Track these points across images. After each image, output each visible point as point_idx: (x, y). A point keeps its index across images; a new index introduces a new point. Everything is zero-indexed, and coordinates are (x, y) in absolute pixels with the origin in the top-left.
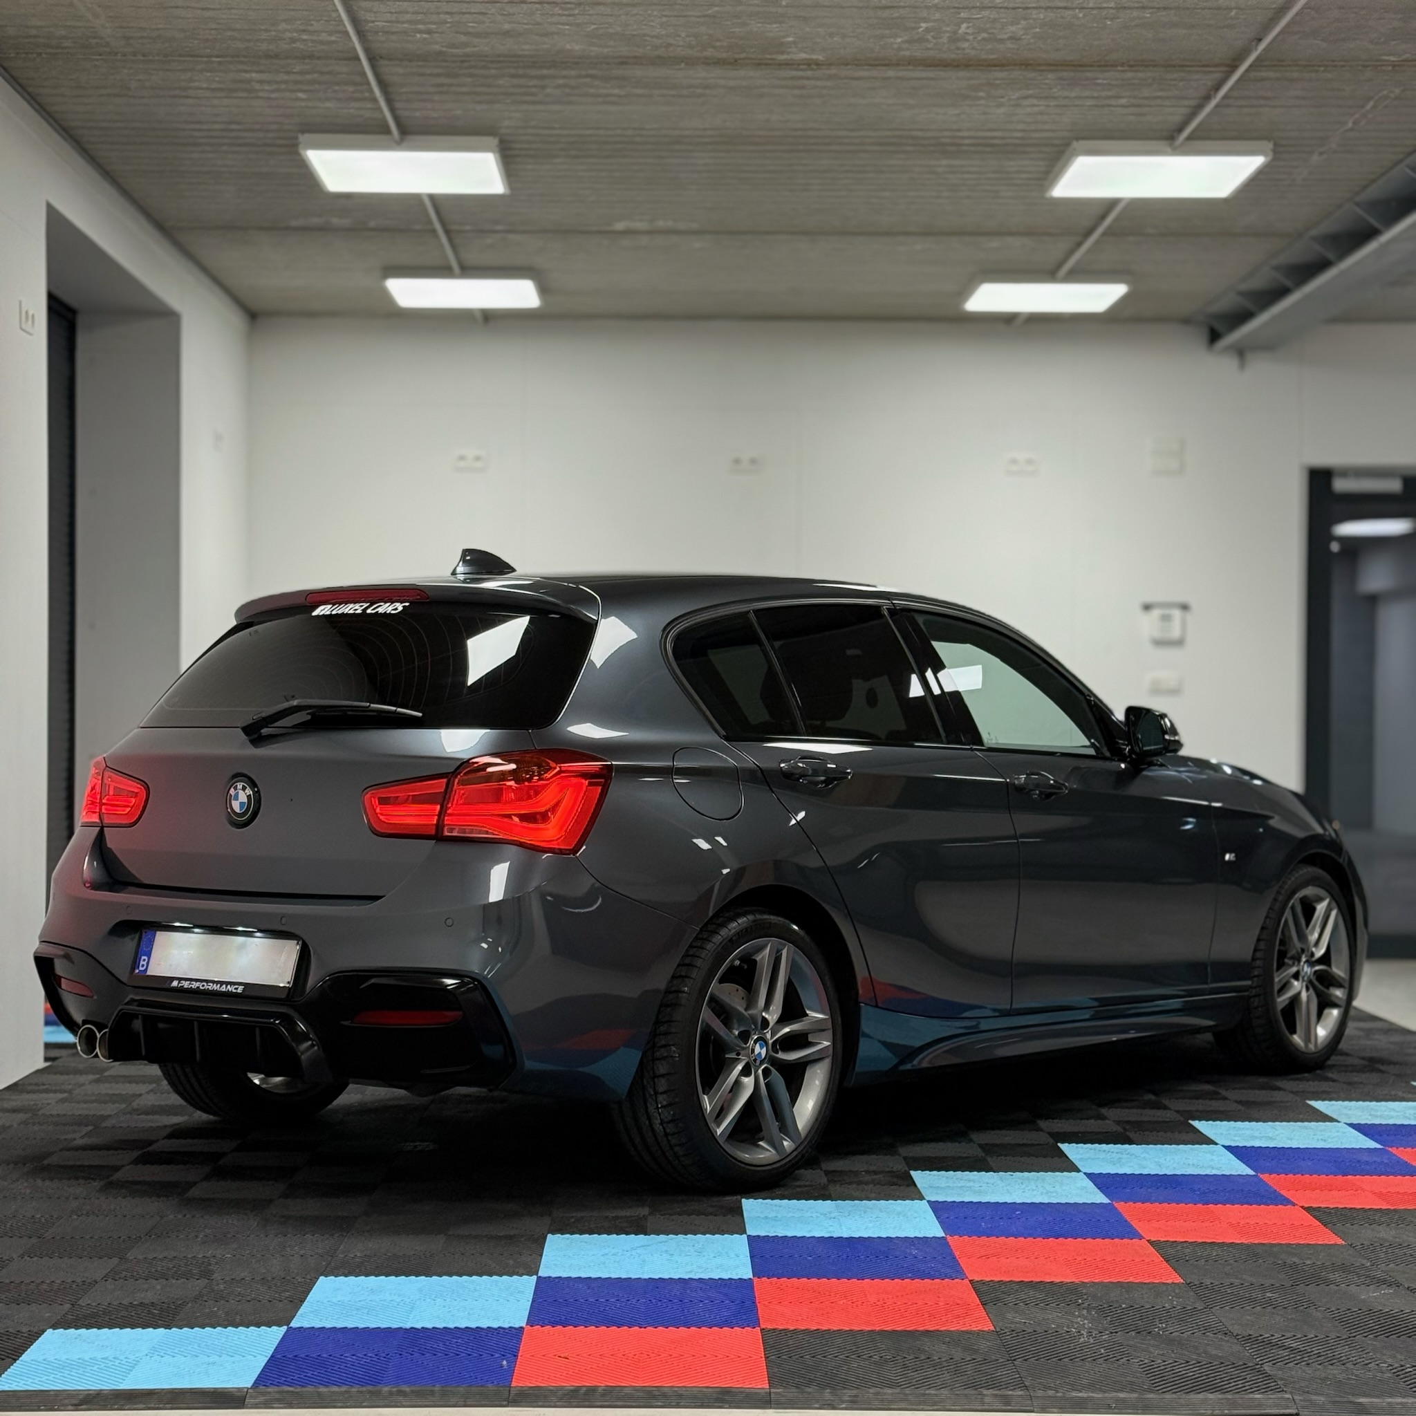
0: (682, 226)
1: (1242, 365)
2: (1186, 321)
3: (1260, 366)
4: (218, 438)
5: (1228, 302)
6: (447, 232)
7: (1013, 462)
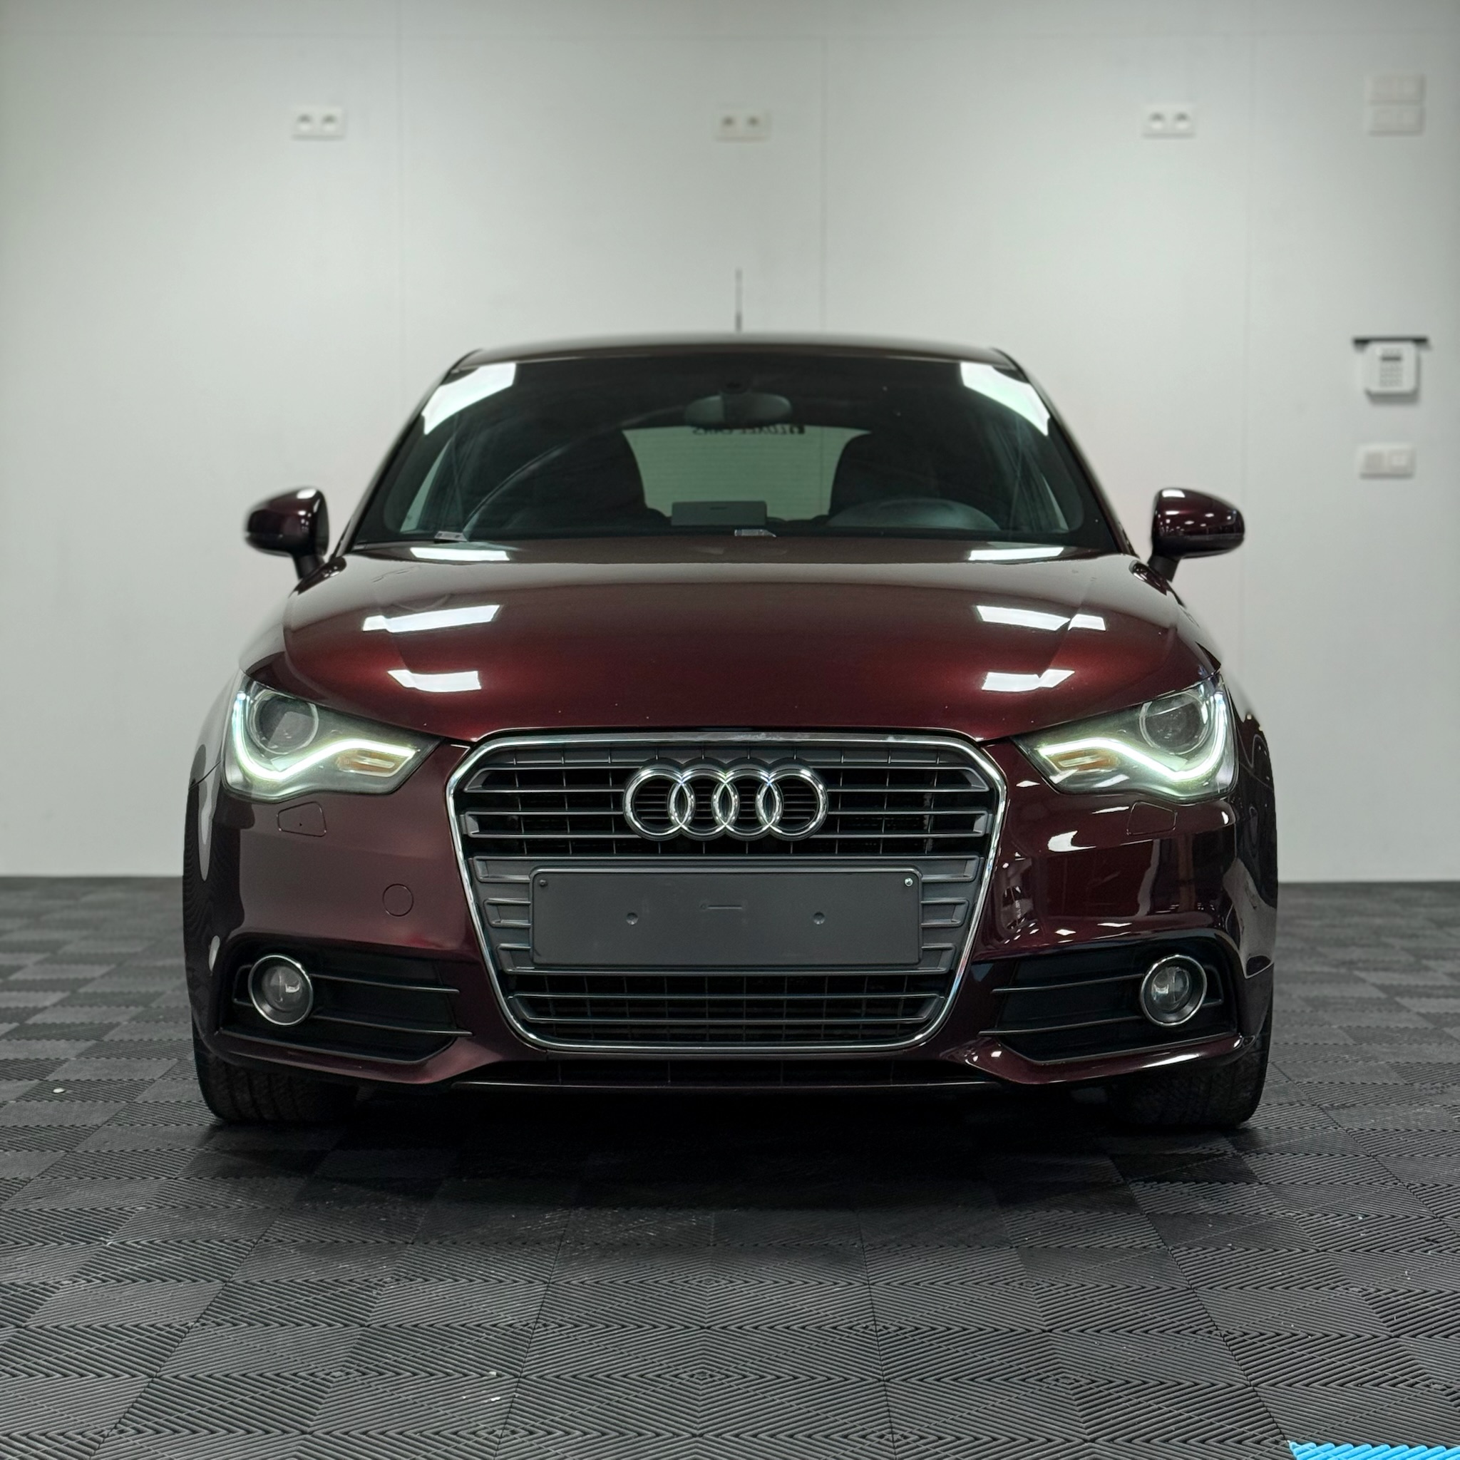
7: (1157, 117)
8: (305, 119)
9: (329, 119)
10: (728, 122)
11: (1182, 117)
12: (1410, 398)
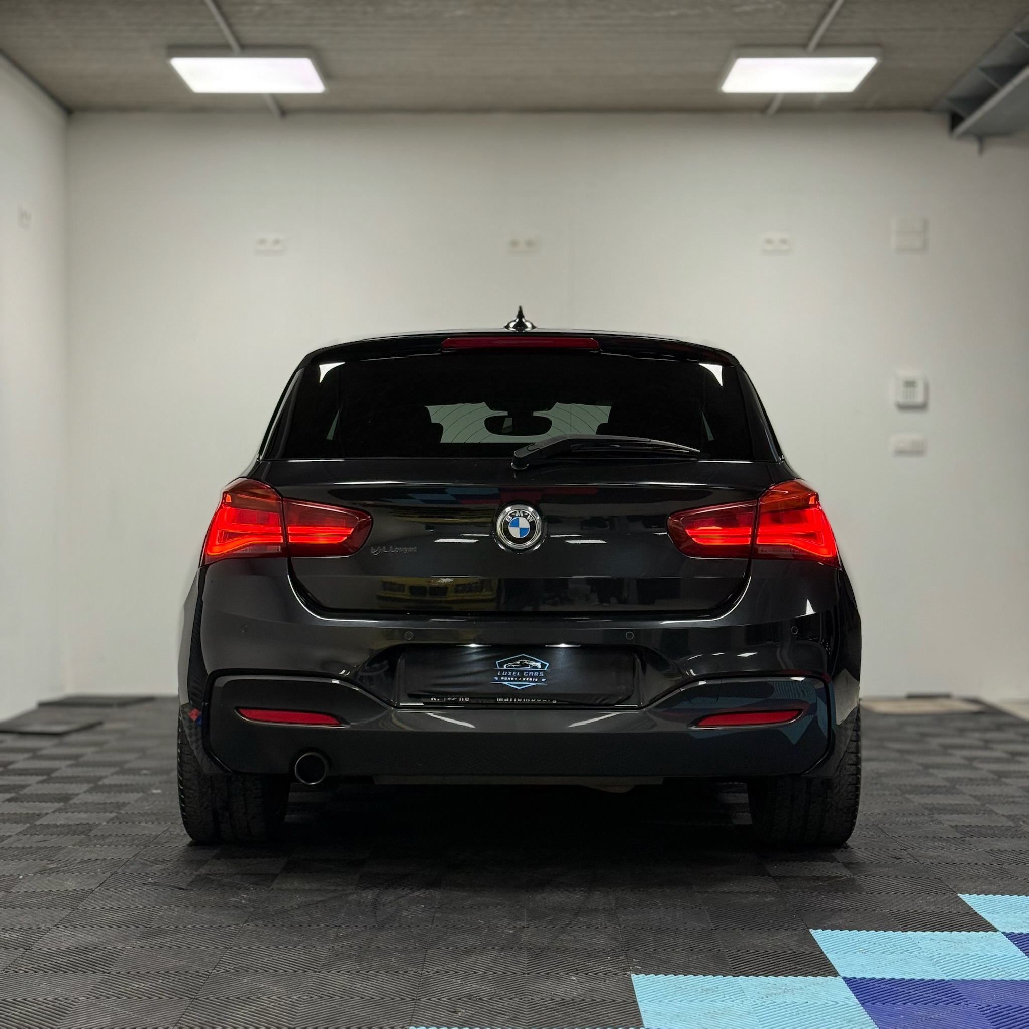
1: (981, 150)
2: (928, 109)
3: (998, 152)
7: (769, 241)
8: (262, 242)
9: (277, 242)
10: (514, 243)
11: (784, 241)
12: (922, 407)
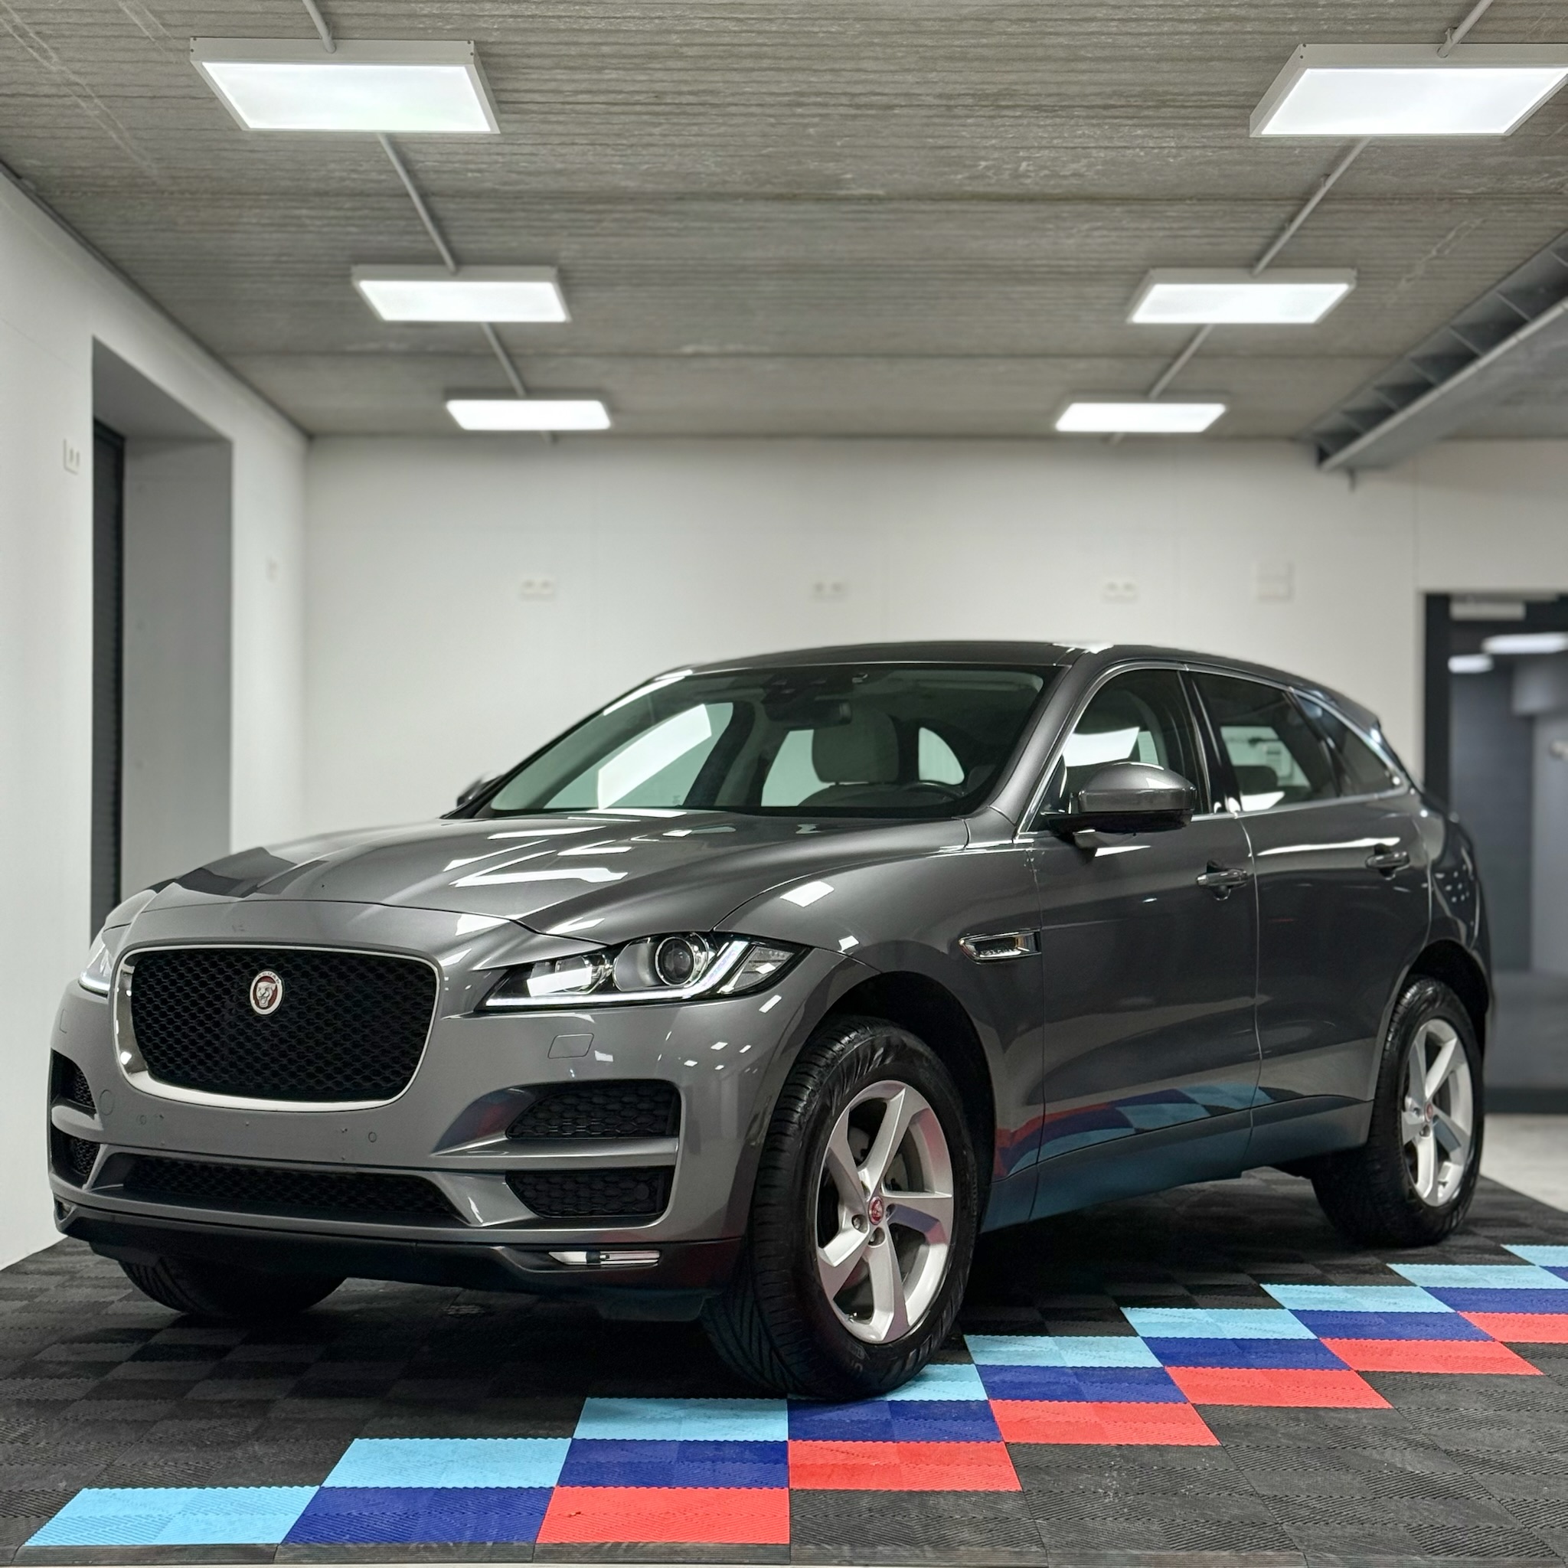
0: (753, 349)
1: (1353, 485)
2: (1293, 439)
3: (1372, 487)
4: (272, 567)
5: (1335, 421)
6: (509, 356)
7: (1112, 586)
9: (546, 585)
10: (819, 587)
11: (1128, 587)
